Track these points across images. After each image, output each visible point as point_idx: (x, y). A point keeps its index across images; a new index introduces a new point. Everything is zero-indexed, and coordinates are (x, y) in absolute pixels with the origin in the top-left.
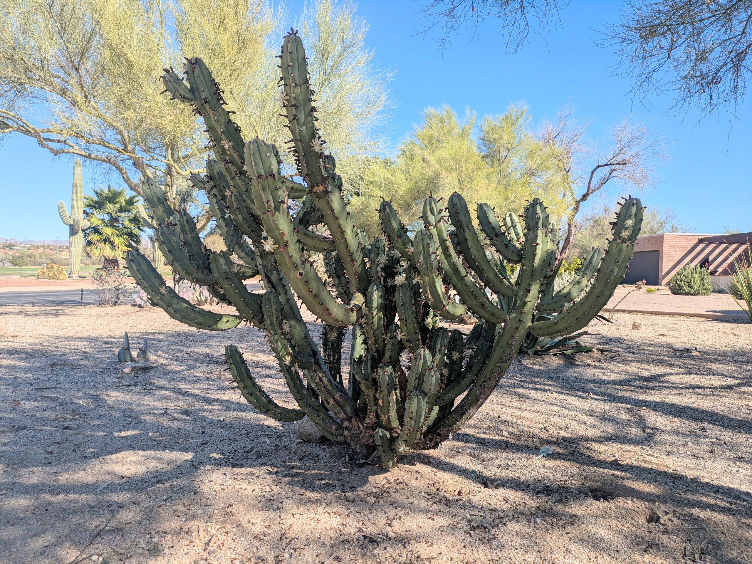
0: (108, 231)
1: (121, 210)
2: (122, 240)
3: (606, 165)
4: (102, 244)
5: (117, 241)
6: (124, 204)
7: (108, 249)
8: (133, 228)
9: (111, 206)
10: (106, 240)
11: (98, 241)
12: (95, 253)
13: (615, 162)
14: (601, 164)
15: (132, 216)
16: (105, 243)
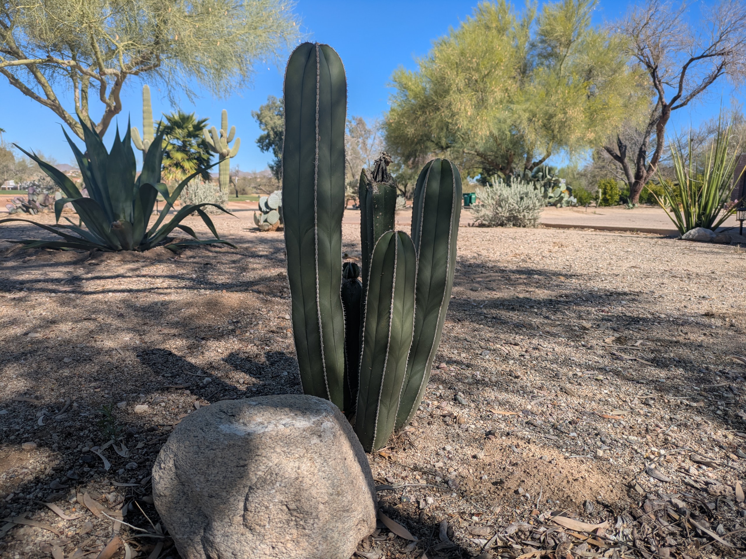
0: (179, 156)
1: (190, 135)
2: (191, 164)
3: (702, 56)
4: (174, 169)
5: (187, 165)
6: (191, 129)
7: (180, 173)
8: (202, 152)
9: (180, 131)
10: (177, 165)
11: (170, 166)
12: (168, 178)
13: (714, 53)
14: (695, 57)
15: (200, 140)
16: (177, 167)
